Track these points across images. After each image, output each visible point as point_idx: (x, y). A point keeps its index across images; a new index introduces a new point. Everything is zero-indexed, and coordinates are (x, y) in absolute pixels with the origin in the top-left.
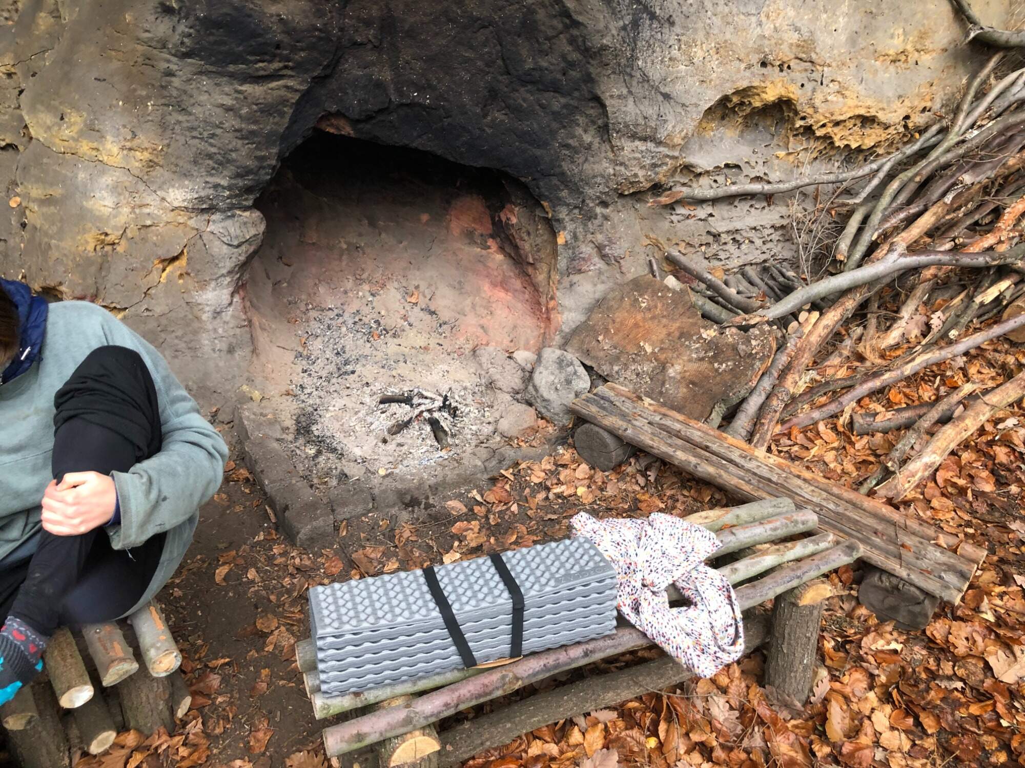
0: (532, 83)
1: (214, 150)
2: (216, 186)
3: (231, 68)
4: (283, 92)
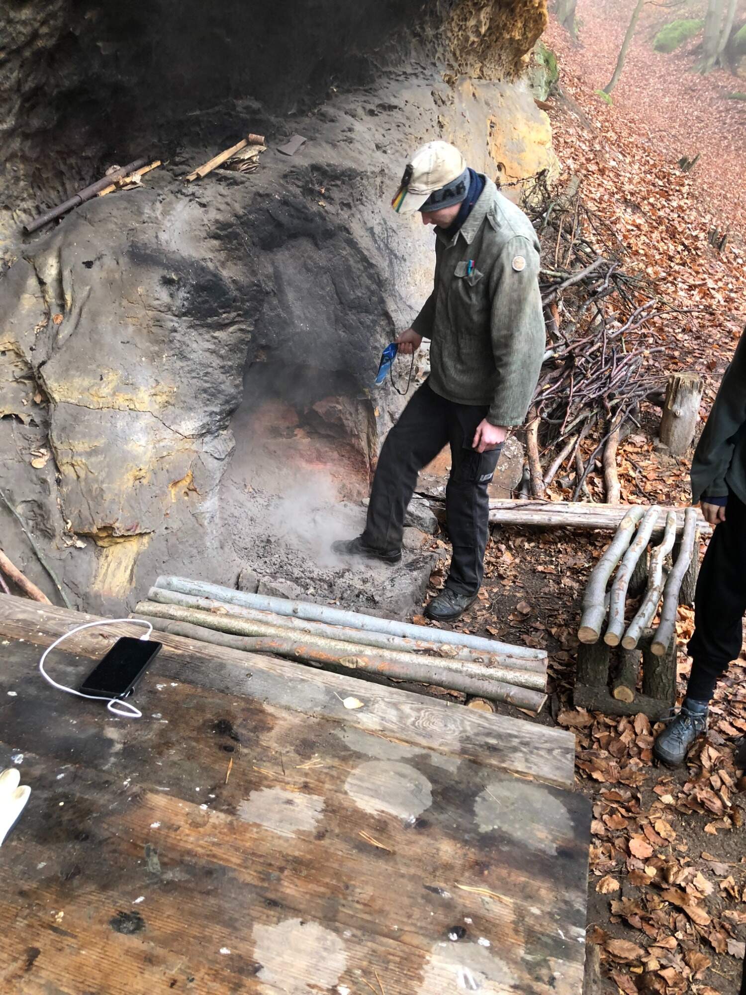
0: (355, 308)
1: (207, 385)
2: (212, 413)
3: (209, 320)
4: (239, 334)
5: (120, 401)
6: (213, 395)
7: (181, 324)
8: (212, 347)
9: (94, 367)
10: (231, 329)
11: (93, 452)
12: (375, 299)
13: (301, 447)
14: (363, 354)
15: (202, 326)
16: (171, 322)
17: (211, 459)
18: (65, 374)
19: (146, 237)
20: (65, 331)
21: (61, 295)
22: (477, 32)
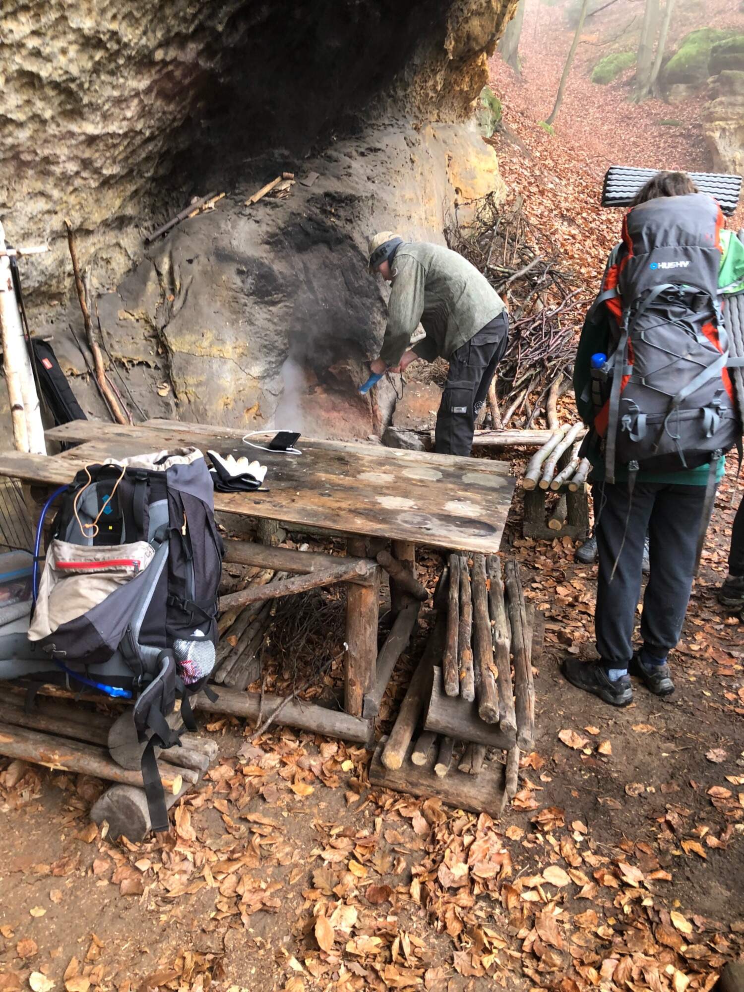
0: (358, 294)
1: (266, 343)
2: (270, 363)
3: (266, 299)
4: (285, 309)
5: (215, 351)
6: (270, 350)
7: (250, 301)
8: (269, 317)
9: (198, 328)
10: (279, 305)
11: (199, 384)
12: (372, 287)
13: (320, 400)
14: (366, 327)
15: (262, 303)
16: (243, 299)
17: (269, 395)
18: (180, 332)
19: (224, 243)
20: (178, 305)
21: (172, 282)
22: (434, 88)
